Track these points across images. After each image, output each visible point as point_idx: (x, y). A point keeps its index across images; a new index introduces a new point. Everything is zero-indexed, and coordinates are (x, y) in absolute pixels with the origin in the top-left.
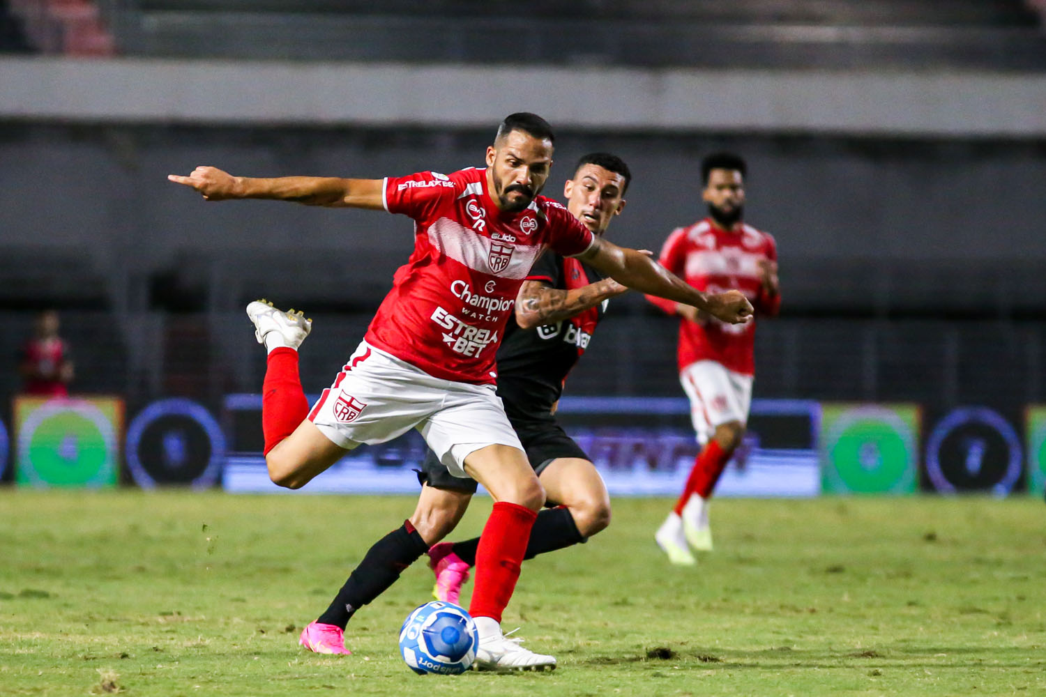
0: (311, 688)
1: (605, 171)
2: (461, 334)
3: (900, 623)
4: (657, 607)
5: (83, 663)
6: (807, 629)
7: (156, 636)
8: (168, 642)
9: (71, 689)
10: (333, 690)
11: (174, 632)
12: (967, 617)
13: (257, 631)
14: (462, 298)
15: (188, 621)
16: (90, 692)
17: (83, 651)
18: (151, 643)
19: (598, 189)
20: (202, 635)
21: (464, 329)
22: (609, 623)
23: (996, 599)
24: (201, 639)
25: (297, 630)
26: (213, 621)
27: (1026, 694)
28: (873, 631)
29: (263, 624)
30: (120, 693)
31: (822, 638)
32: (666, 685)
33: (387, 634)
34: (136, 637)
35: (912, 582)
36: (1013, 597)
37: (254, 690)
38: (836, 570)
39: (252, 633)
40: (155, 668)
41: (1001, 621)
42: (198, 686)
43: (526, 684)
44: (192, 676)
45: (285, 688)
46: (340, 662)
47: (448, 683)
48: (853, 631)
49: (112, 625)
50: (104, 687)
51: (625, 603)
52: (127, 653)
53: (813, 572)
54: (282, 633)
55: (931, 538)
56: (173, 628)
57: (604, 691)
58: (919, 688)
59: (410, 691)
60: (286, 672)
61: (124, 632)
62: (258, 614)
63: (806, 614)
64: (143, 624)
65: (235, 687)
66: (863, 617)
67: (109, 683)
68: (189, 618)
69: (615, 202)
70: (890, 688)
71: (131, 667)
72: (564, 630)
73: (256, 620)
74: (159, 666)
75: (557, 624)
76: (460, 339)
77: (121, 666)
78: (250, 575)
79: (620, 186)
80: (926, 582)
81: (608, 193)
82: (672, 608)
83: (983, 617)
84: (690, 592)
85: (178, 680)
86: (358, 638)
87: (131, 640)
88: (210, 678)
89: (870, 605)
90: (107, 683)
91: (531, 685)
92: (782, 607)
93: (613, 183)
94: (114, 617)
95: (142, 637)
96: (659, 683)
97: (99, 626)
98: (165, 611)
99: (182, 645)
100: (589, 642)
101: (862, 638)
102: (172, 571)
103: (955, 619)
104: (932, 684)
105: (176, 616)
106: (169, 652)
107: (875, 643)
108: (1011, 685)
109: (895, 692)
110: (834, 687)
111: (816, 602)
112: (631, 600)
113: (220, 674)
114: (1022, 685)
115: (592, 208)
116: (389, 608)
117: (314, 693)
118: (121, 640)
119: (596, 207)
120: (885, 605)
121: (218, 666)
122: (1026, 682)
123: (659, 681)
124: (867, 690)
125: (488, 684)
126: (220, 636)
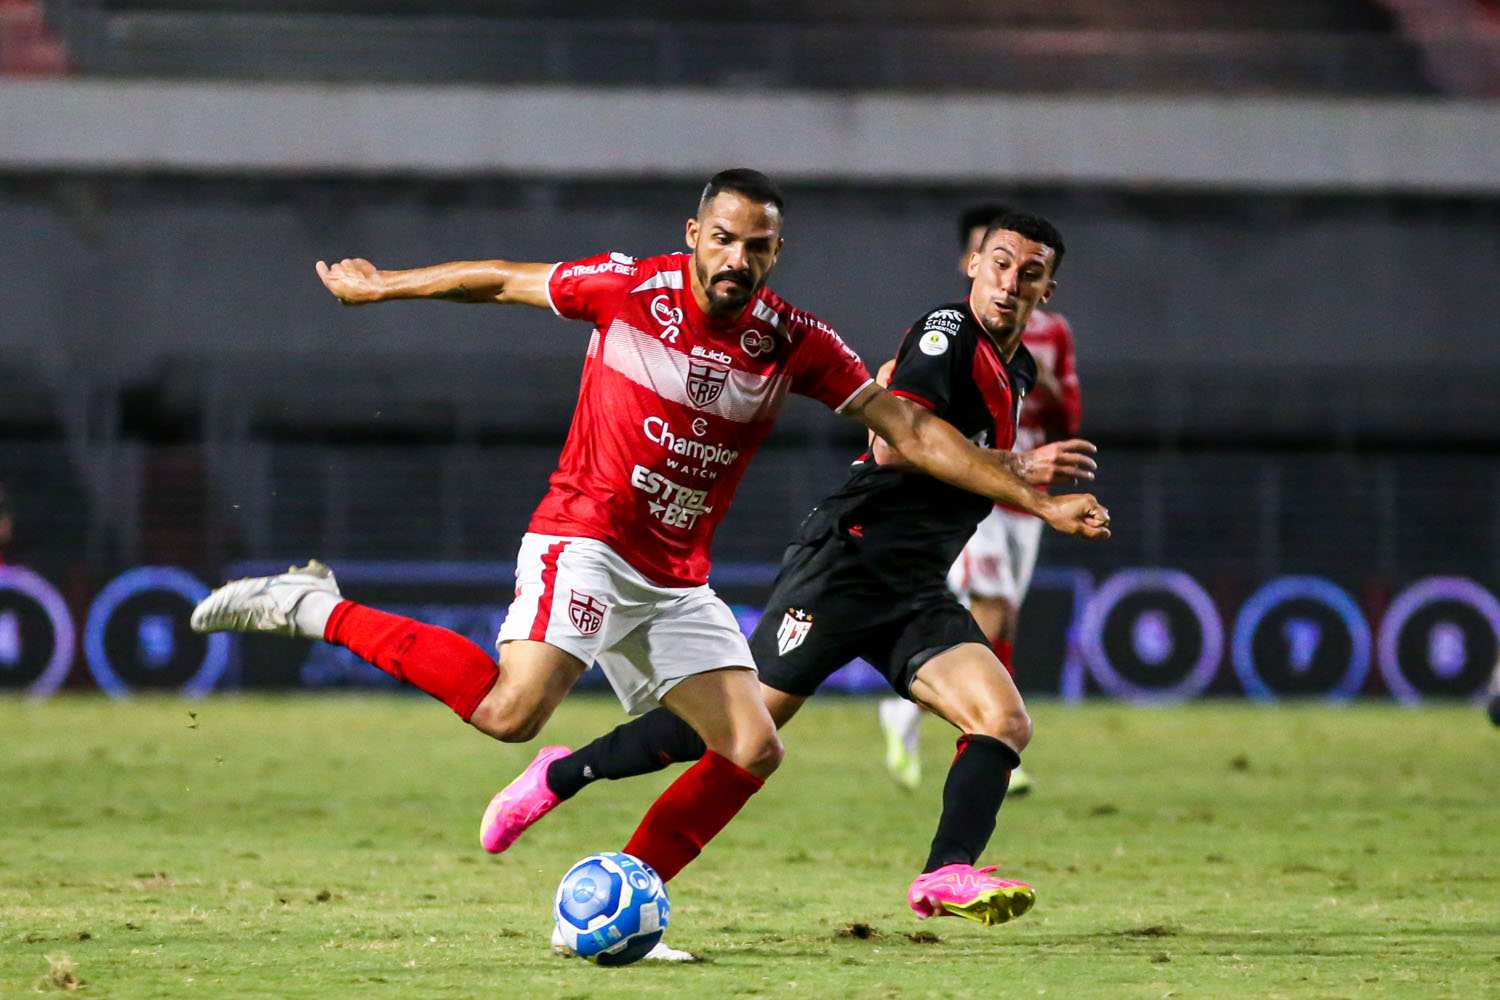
0: (353, 981)
1: (1025, 240)
2: (672, 498)
3: (1197, 887)
4: (850, 864)
5: (26, 946)
6: (1064, 896)
7: (130, 908)
8: (147, 916)
9: (9, 984)
10: (383, 985)
11: (154, 901)
12: (1292, 879)
13: (276, 901)
14: (662, 444)
15: (177, 886)
16: (36, 988)
17: (26, 929)
18: (122, 918)
19: (1014, 267)
20: (196, 906)
21: (675, 492)
22: (780, 888)
23: (1334, 852)
24: (195, 912)
25: (332, 898)
26: (211, 886)
27: (1378, 988)
28: (1156, 900)
29: (285, 890)
30: (79, 990)
31: (1085, 909)
32: (863, 977)
33: (462, 904)
34: (100, 910)
35: (1215, 829)
36: (1360, 848)
37: (271, 984)
38: (1105, 811)
39: (269, 904)
40: (129, 954)
41: (1341, 883)
42: (190, 980)
43: (661, 974)
44: (182, 965)
45: (316, 982)
46: (395, 944)
47: (550, 975)
48: (1130, 898)
49: (67, 891)
50: (56, 982)
51: (803, 858)
52: (88, 933)
53: (1072, 814)
54: (311, 903)
55: (1240, 764)
56: (155, 896)
57: (774, 984)
58: (1224, 980)
59: (495, 984)
60: (316, 960)
61: (85, 902)
62: (278, 877)
63: (1062, 875)
64: (111, 891)
65: (244, 980)
66: (1145, 878)
67: (63, 976)
68: (178, 881)
69: (1039, 285)
70: (1182, 979)
71: (94, 954)
72: (716, 898)
73: (274, 885)
74: (135, 951)
75: (705, 888)
76: (671, 506)
77: (80, 951)
78: (264, 820)
79: (1046, 261)
80: (1234, 826)
81: (1029, 272)
82: (869, 865)
83: (1317, 877)
84: (897, 843)
85: (163, 970)
86: (420, 910)
87: (96, 913)
88: (207, 967)
89: (1154, 862)
90: (60, 975)
91: (669, 976)
92: (1028, 864)
93: (1036, 258)
94: (69, 880)
95: (111, 910)
96: (852, 973)
97: (48, 894)
98: (142, 871)
99: (167, 920)
100: (751, 915)
101: (1142, 908)
102: (153, 816)
103: (1276, 882)
104: (1243, 974)
105: (159, 879)
106: (148, 930)
107: (1161, 916)
108: (1356, 976)
109: (1190, 985)
110: (1102, 978)
111: (1078, 857)
112: (812, 854)
113: (222, 962)
114: (1372, 975)
115: (1004, 295)
116: (465, 868)
117: (358, 989)
118: (81, 915)
119: (1011, 293)
120: (1176, 861)
121: (218, 952)
122: (1377, 970)
123: (853, 970)
124: (1151, 982)
125: (607, 976)
126: (221, 908)
